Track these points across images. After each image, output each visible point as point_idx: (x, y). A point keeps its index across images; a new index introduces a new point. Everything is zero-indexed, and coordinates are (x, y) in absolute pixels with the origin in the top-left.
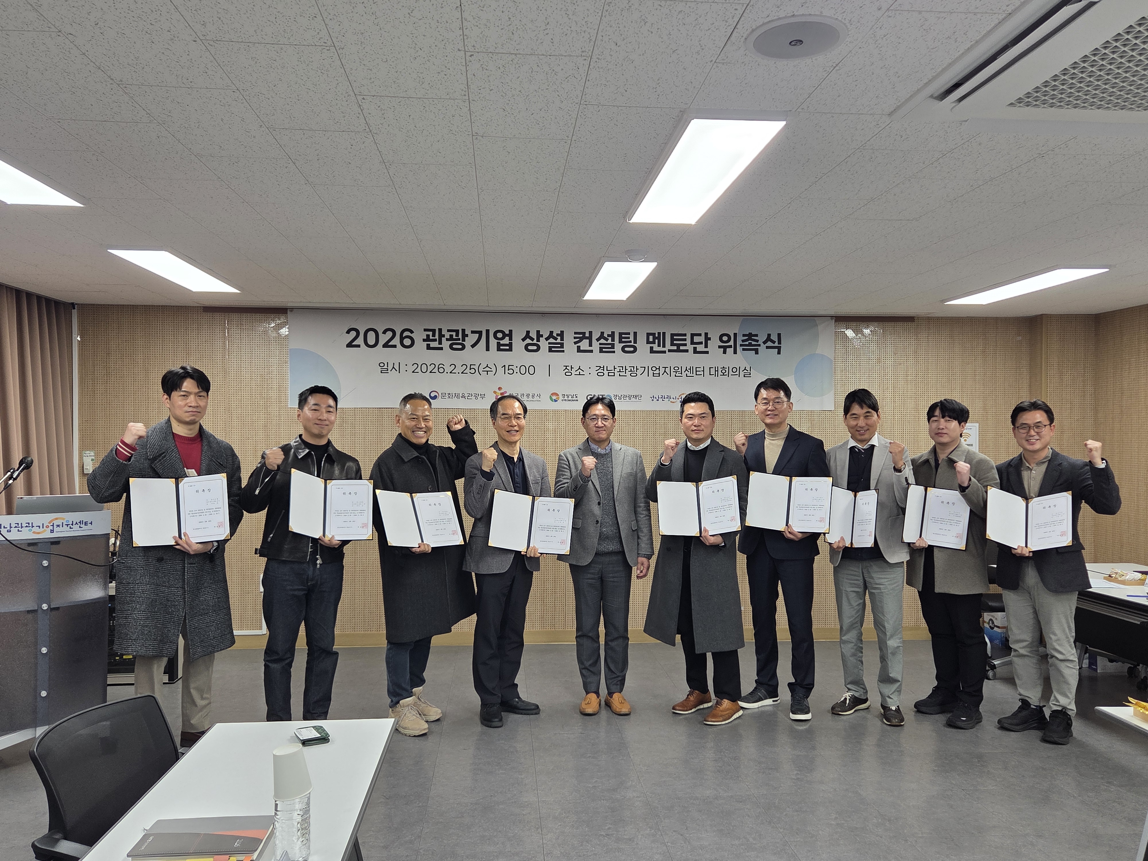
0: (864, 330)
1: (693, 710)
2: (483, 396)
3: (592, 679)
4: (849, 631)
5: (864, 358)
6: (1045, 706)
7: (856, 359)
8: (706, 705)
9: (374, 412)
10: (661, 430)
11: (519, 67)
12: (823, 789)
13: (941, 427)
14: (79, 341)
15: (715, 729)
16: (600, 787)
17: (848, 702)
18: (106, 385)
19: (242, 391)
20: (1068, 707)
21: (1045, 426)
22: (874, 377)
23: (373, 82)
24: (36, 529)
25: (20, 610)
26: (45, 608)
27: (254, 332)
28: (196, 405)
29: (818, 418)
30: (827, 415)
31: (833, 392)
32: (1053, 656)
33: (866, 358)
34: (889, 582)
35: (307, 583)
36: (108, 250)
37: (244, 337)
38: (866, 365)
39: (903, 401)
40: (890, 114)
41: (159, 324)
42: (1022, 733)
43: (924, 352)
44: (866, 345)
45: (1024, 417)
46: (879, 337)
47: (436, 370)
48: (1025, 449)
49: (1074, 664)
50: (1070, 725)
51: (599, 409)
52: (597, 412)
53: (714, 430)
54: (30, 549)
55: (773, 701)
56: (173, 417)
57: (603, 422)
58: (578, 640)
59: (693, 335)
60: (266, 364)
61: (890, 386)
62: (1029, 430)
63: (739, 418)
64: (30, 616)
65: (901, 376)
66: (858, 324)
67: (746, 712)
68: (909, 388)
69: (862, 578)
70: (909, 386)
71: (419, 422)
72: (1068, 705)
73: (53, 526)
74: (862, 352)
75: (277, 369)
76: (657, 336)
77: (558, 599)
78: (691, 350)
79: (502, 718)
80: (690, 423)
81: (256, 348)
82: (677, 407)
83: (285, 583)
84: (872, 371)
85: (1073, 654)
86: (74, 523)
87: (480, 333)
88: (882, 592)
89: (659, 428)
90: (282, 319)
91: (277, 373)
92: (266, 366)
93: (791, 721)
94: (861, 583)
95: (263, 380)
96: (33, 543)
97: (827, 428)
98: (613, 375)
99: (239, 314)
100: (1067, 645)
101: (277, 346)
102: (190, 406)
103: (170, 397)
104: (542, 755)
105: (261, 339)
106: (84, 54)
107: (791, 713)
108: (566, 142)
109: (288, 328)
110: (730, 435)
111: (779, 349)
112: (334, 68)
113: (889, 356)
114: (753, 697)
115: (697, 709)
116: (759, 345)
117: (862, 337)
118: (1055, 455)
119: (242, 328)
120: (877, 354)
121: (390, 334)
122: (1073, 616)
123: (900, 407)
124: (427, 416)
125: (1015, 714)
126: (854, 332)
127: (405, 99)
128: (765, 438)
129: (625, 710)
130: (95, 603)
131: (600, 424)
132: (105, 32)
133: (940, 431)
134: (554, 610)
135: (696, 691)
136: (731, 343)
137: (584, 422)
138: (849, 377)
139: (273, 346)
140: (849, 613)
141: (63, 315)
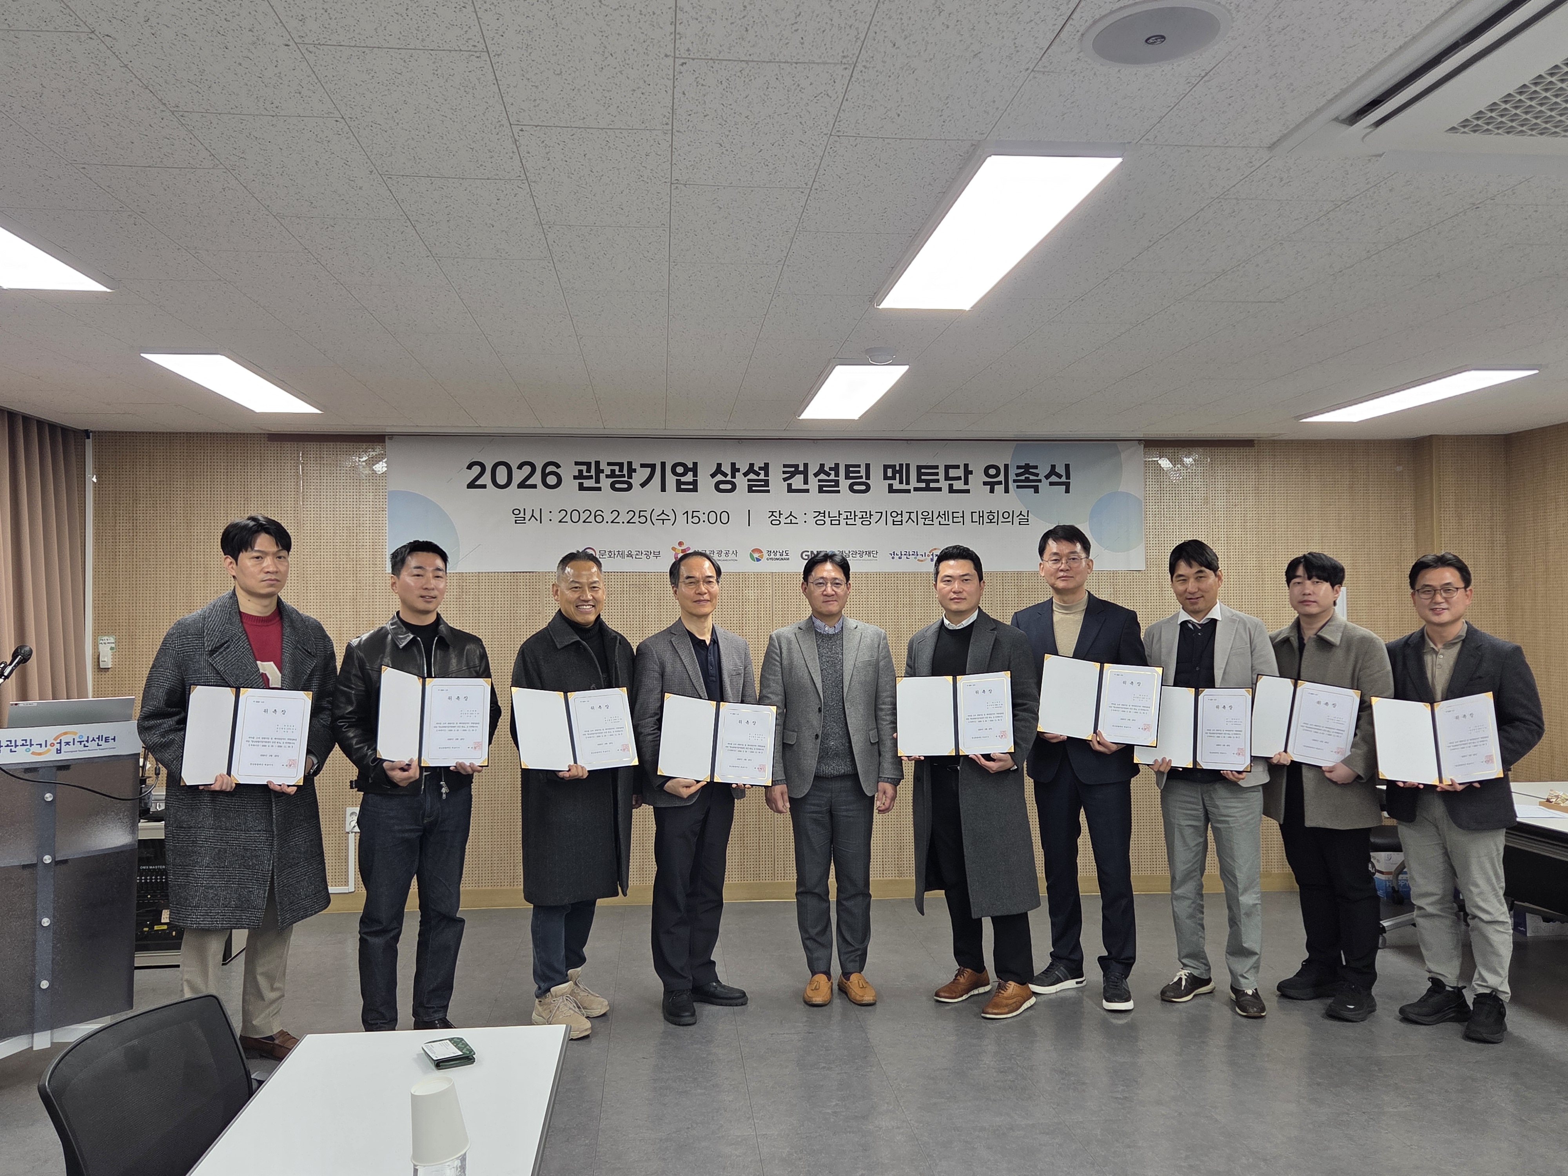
0: (1185, 459)
1: (964, 997)
2: (657, 554)
3: (819, 953)
4: (1184, 882)
5: (1185, 498)
6: (1465, 987)
7: (1174, 498)
8: (982, 990)
9: (506, 578)
10: (905, 600)
11: (751, 80)
12: (1163, 1112)
13: (1307, 592)
14: (95, 483)
15: (997, 1024)
16: (844, 1114)
17: (1184, 983)
18: (131, 543)
19: (322, 550)
20: (1500, 989)
21: (1457, 588)
22: (1200, 524)
23: (538, 105)
24: (35, 749)
25: (13, 864)
26: (48, 862)
27: (338, 468)
28: (275, 570)
29: (1123, 581)
30: (1135, 578)
31: (1143, 545)
32: (1475, 917)
33: (1188, 498)
34: (1241, 813)
35: (423, 821)
36: (142, 355)
37: (325, 475)
38: (1188, 507)
39: (1240, 556)
40: (1272, 147)
41: (206, 458)
42: (1434, 1026)
43: (1268, 489)
44: (1188, 480)
45: (1428, 576)
46: (1205, 469)
47: (592, 519)
48: (1429, 622)
49: (1506, 926)
50: (1502, 1015)
51: (828, 570)
52: (825, 574)
53: (981, 599)
54: (26, 776)
55: (1077, 983)
56: (242, 588)
57: (834, 588)
58: (799, 897)
59: (947, 468)
60: (355, 512)
61: (1223, 536)
62: (1435, 594)
63: (1013, 581)
64: (26, 873)
65: (1237, 521)
66: (1176, 451)
67: (1040, 998)
68: (1249, 539)
69: (1201, 806)
70: (1248, 536)
71: (584, 591)
72: (1500, 986)
73: (60, 743)
74: (1182, 489)
75: (371, 519)
76: (898, 468)
77: (764, 838)
78: (945, 488)
79: (695, 1011)
80: (948, 588)
81: (342, 490)
82: (931, 567)
83: (392, 821)
84: (1197, 516)
85: (1503, 913)
86: (90, 739)
87: (653, 467)
88: (1231, 828)
89: (902, 597)
90: (377, 450)
91: (371, 525)
92: (355, 516)
93: (1105, 1013)
94: (1201, 813)
95: (351, 534)
96: (31, 769)
97: (1135, 595)
98: (838, 523)
99: (318, 444)
100: (1495, 901)
101: (371, 487)
102: (268, 572)
103: (236, 560)
104: (755, 1065)
105: (349, 478)
106: (126, 66)
107: (1104, 1001)
108: (802, 192)
109: (386, 462)
110: (1001, 605)
111: (1067, 486)
112: (485, 83)
113: (1219, 495)
114: (1048, 978)
115: (969, 995)
116: (1040, 481)
117: (1182, 468)
118: (1471, 631)
119: (322, 462)
120: (1203, 492)
121: (527, 469)
122: (1501, 860)
123: (1237, 565)
124: (595, 582)
125: (1423, 1000)
126: (1171, 462)
127: (581, 129)
128: (1052, 610)
129: (868, 999)
130: (118, 853)
131: (829, 590)
132: (159, 33)
133: (1306, 598)
134: (758, 854)
135: (968, 970)
136: (1001, 478)
137: (806, 588)
138: (1165, 524)
139: (365, 487)
140: (1184, 857)
141: (73, 447)
